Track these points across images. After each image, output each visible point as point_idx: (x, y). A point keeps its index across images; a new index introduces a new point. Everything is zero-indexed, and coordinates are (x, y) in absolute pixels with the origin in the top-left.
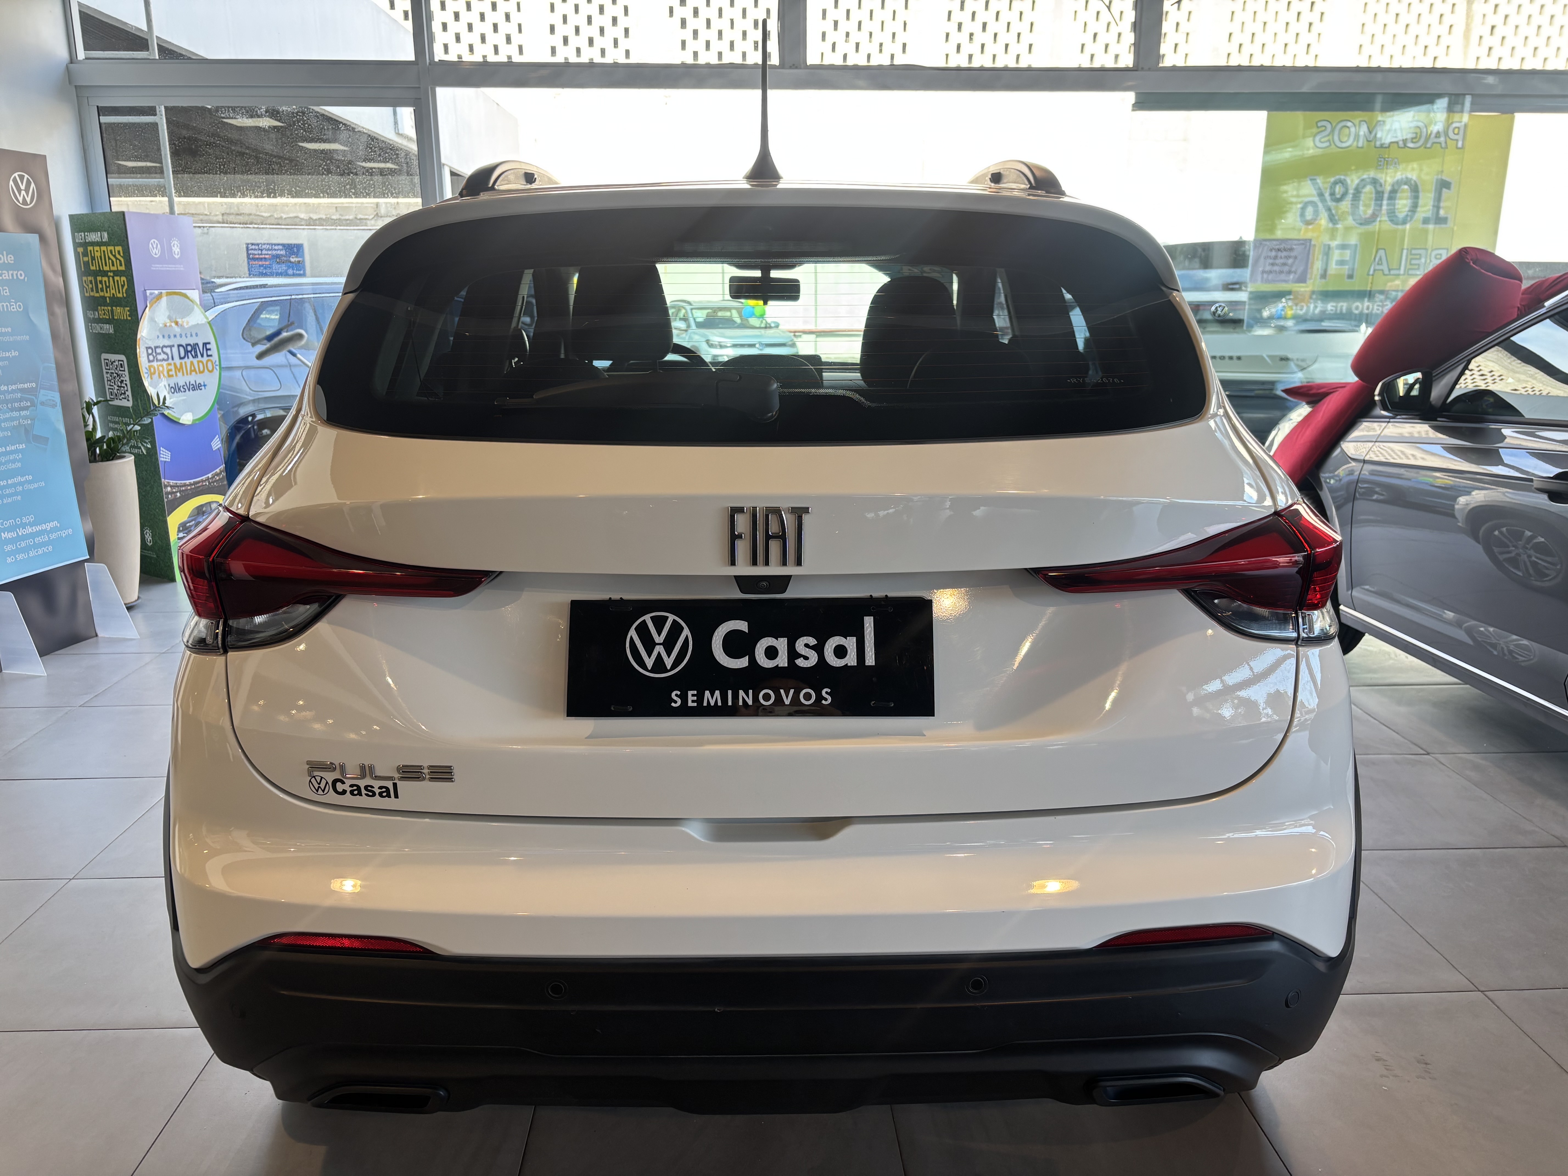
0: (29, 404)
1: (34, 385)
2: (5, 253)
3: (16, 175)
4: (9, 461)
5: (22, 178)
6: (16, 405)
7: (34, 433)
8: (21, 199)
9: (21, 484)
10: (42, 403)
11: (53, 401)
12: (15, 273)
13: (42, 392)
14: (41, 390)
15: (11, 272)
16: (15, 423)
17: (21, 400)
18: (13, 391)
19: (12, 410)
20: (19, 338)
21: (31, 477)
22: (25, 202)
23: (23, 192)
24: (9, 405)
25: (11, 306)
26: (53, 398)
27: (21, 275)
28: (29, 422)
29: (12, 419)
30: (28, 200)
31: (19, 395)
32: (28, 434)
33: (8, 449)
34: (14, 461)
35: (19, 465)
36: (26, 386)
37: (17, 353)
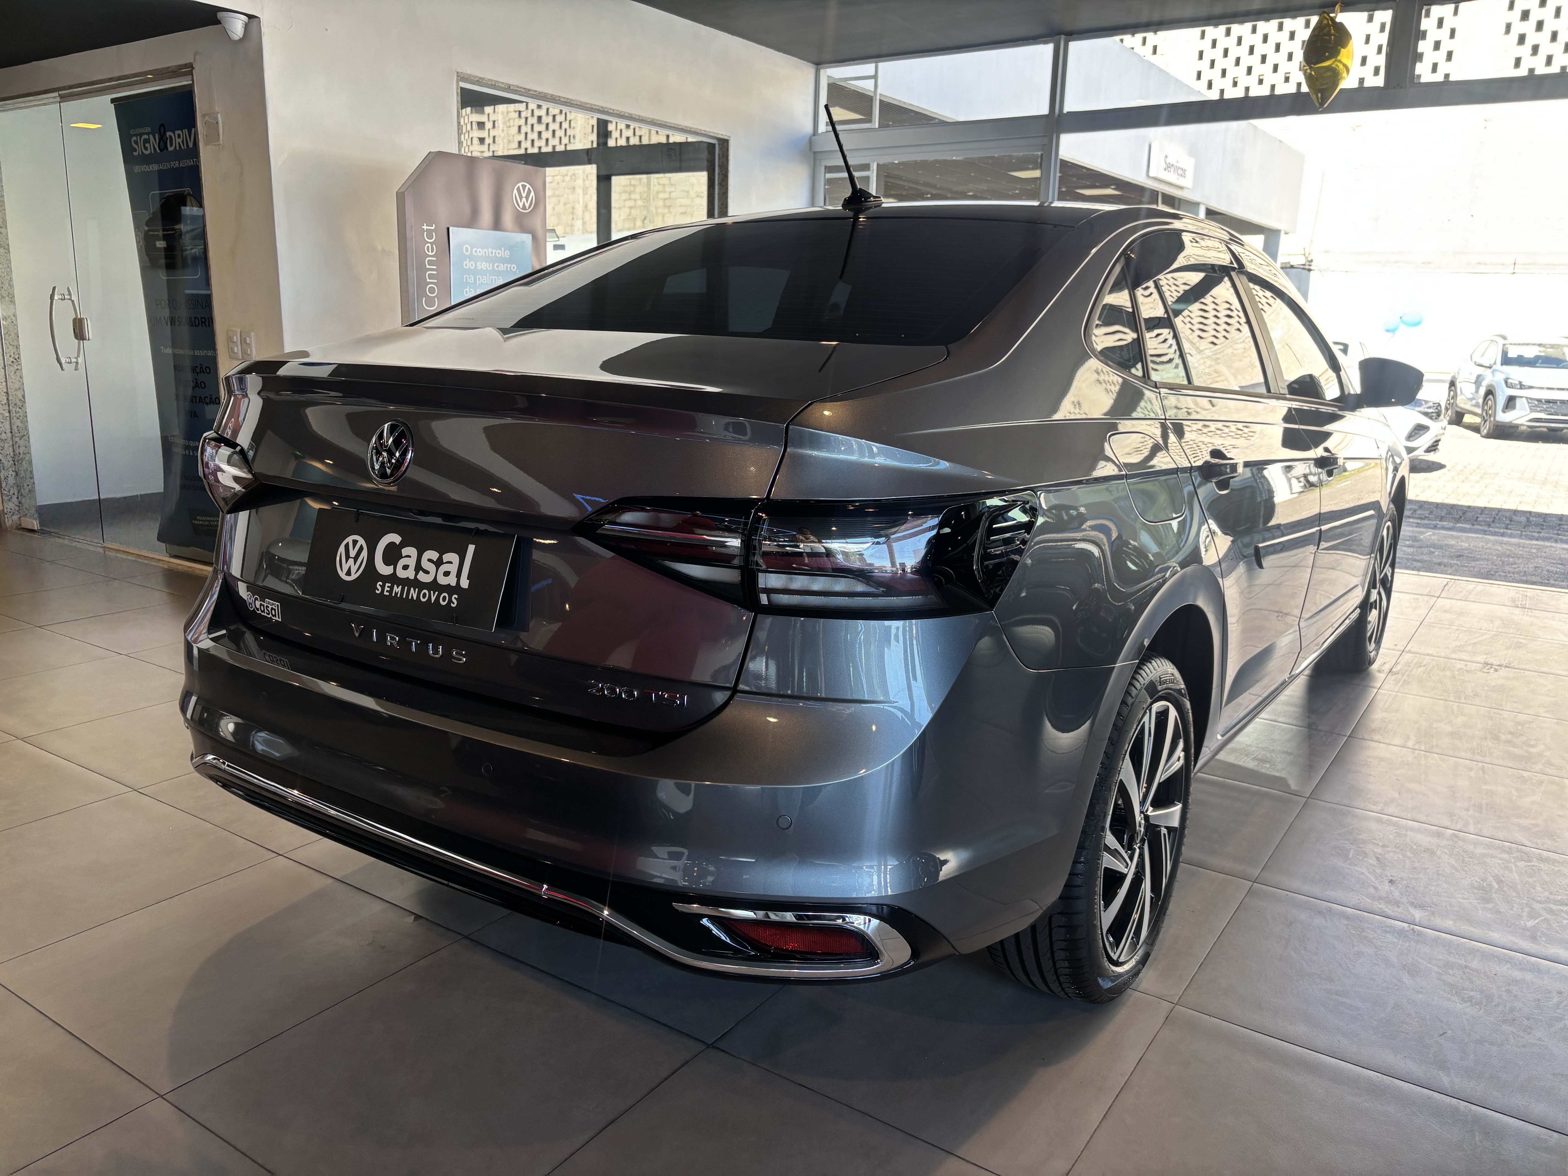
2: (503, 249)
3: (520, 185)
5: (524, 187)
8: (521, 205)
12: (509, 265)
15: (505, 265)
22: (524, 208)
23: (524, 199)
27: (514, 268)
30: (527, 205)
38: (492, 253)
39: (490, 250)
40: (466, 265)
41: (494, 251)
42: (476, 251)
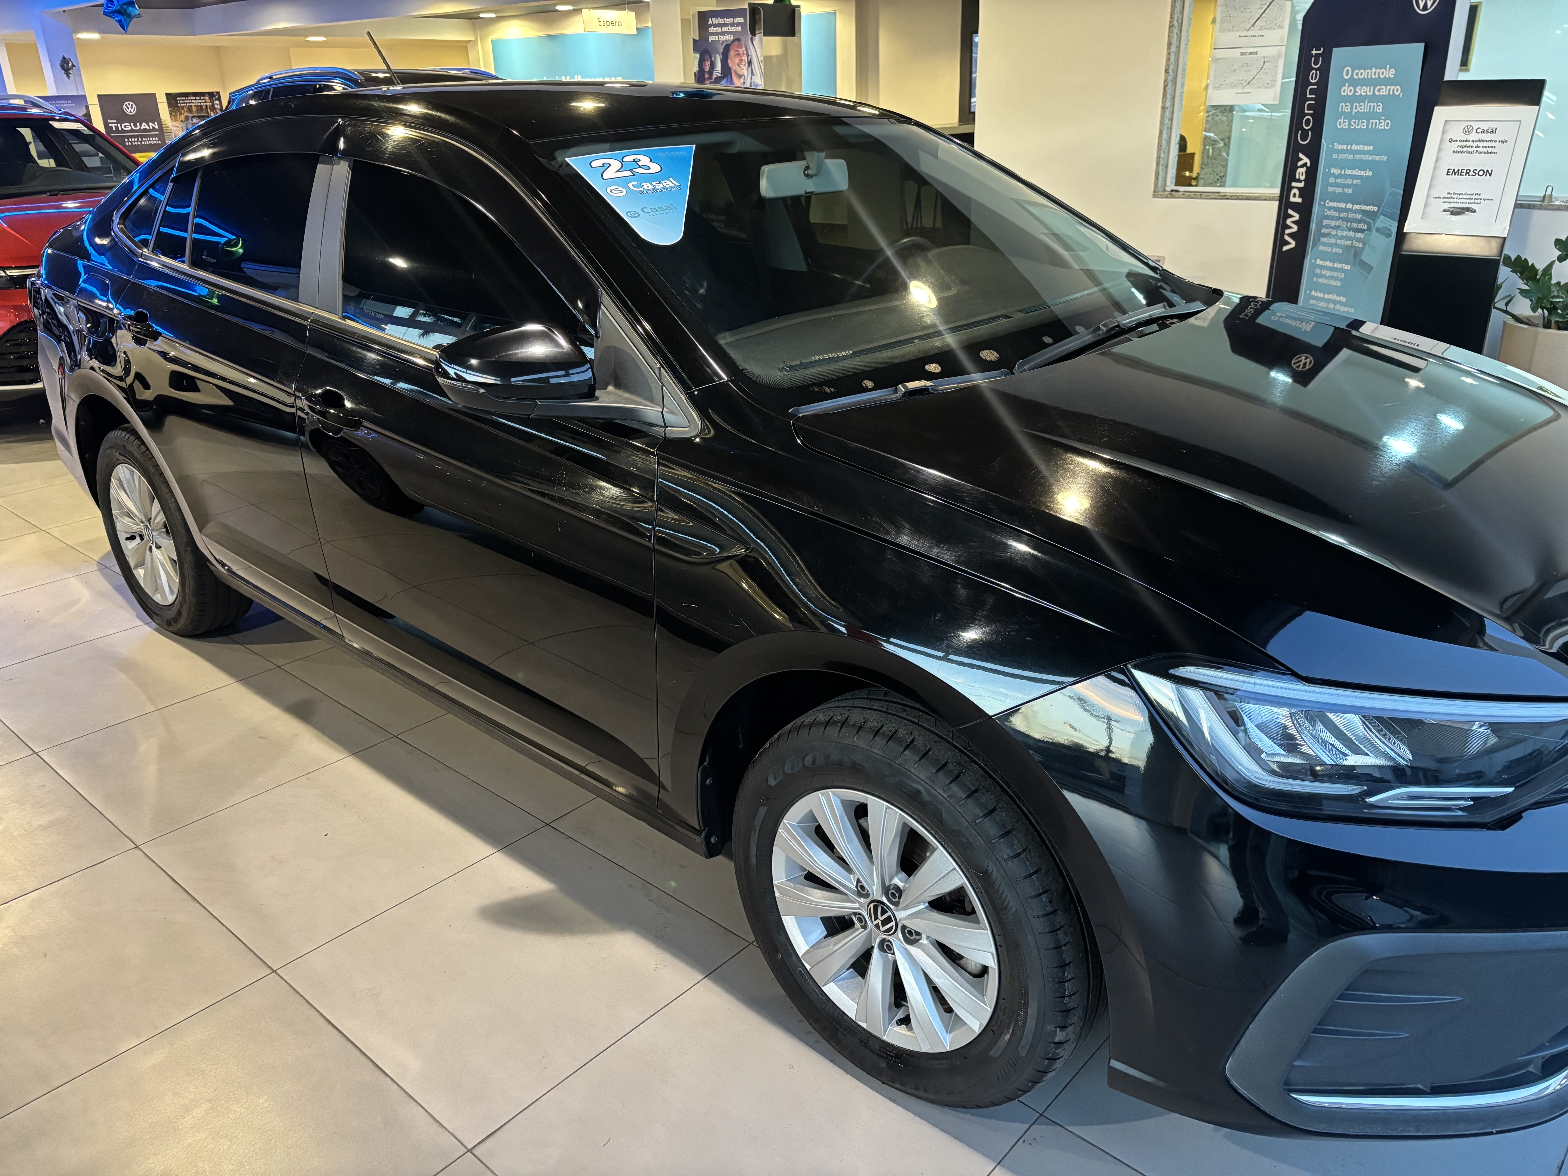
0: (1365, 227)
1: (1376, 208)
2: (1388, 66)
4: (1331, 277)
6: (1355, 225)
7: (1362, 258)
9: (1335, 302)
10: (1378, 230)
11: (1390, 230)
12: (1393, 87)
13: (1382, 217)
14: (1381, 216)
15: (1388, 88)
16: (1349, 243)
17: (1359, 221)
18: (1356, 211)
19: (1350, 229)
20: (1377, 158)
21: (1344, 300)
22: (1424, 7)
24: (1349, 224)
25: (1380, 123)
26: (1389, 227)
27: (1398, 90)
28: (1361, 246)
29: (1347, 238)
30: (1429, 4)
31: (1359, 216)
32: (1354, 256)
33: (1336, 265)
34: (1336, 279)
35: (1339, 284)
36: (1368, 208)
37: (1369, 173)
38: (1375, 74)
39: (1374, 70)
40: (1344, 92)
41: (1378, 71)
42: (1357, 74)
